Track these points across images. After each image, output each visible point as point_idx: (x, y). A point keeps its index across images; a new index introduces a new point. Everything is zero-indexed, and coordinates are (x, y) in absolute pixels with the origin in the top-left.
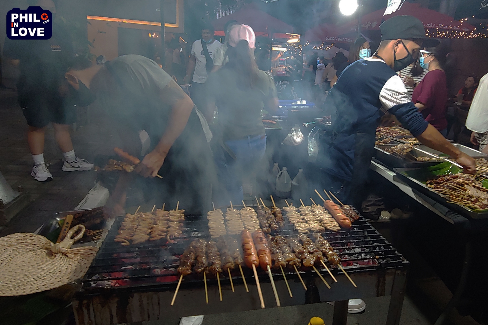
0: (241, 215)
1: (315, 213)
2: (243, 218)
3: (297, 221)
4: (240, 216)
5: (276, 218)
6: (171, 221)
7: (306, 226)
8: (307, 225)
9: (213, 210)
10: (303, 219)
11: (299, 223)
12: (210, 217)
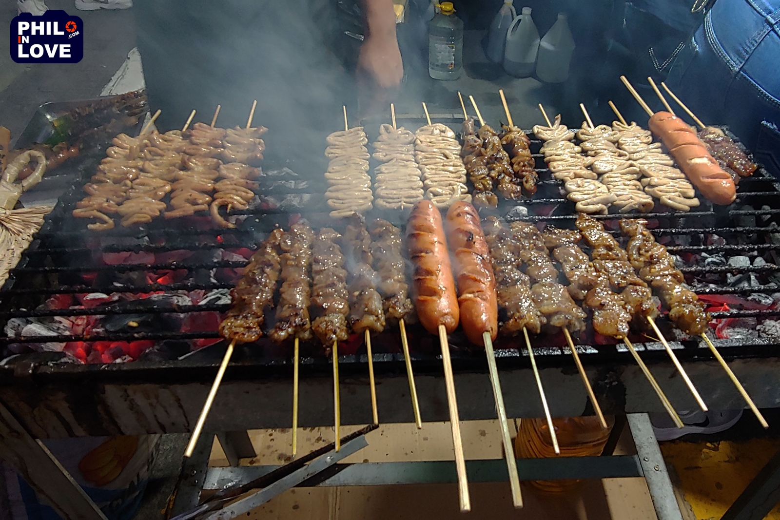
0: (417, 148)
1: (624, 150)
2: (421, 156)
3: (572, 174)
4: (415, 150)
5: (513, 160)
6: (226, 161)
7: (599, 190)
8: (603, 188)
9: (344, 130)
10: (590, 167)
11: (579, 181)
12: (332, 151)
